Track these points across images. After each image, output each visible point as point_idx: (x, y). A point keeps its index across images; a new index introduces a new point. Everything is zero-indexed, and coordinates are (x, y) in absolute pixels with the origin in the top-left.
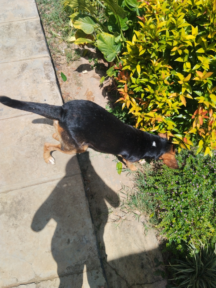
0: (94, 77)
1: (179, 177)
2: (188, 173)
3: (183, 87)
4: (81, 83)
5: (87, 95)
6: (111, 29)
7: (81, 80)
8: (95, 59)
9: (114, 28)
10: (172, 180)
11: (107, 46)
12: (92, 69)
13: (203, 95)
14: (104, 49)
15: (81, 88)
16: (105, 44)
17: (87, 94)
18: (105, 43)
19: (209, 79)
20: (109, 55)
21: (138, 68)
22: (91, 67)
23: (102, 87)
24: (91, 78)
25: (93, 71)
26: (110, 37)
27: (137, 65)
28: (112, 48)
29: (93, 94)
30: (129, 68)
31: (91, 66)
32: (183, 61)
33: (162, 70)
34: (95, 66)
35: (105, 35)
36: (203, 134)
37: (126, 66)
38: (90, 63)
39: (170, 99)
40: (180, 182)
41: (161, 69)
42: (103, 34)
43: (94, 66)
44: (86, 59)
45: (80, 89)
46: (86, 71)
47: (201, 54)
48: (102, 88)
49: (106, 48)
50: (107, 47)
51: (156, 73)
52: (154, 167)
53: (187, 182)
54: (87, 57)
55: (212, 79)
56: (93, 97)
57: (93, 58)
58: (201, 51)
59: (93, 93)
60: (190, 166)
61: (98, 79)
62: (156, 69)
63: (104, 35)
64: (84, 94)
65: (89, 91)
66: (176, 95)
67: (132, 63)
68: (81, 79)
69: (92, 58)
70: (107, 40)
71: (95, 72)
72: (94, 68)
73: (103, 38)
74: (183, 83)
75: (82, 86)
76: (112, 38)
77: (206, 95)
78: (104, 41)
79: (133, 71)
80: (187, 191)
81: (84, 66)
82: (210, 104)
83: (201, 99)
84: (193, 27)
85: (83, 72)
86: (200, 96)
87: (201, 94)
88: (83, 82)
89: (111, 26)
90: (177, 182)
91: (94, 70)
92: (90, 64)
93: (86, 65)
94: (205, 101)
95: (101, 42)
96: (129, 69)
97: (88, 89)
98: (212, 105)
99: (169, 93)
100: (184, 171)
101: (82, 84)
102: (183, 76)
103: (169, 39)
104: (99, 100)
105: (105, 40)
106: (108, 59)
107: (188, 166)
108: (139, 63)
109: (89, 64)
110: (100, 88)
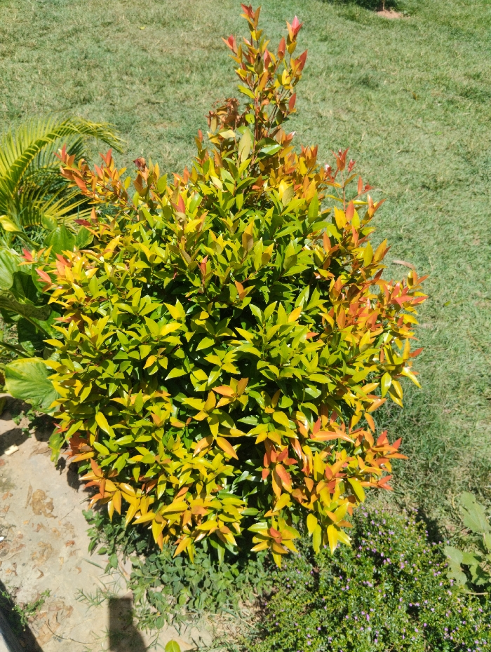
0: (37, 451)
1: (317, 612)
2: (333, 594)
3: (212, 423)
4: (9, 480)
5: (33, 503)
6: (31, 346)
7: (7, 472)
8: (28, 411)
9: (35, 343)
10: (307, 630)
11: (33, 383)
12: (27, 435)
13: (260, 421)
14: (28, 394)
15: (12, 491)
16: (26, 383)
17: (30, 501)
18: (24, 380)
19: (252, 389)
20: (45, 400)
21: (100, 420)
22: (23, 433)
23: (63, 467)
24: (30, 458)
25: (32, 440)
26: (33, 364)
27: (94, 414)
28: (46, 384)
29: (47, 494)
30: (80, 426)
31: (23, 430)
32: (184, 373)
33: (154, 404)
34: (31, 426)
35: (20, 363)
36: (305, 501)
37: (73, 426)
38: (18, 424)
39: (200, 455)
40: (326, 624)
41: (148, 403)
42: (14, 365)
43: (30, 428)
44: (7, 419)
45: (12, 495)
46: (13, 448)
47: (210, 350)
48: (66, 469)
49: (32, 390)
50: (33, 387)
51: (144, 416)
52: (258, 609)
53: (341, 619)
54: (8, 415)
55: (257, 385)
56: (48, 500)
57: (23, 412)
58: (206, 343)
59: (47, 491)
60: (330, 569)
61: (47, 454)
62: (139, 409)
63: (17, 365)
64: (24, 505)
65: (35, 490)
66: (208, 442)
67: (83, 416)
68: (5, 471)
69: (19, 413)
70: (29, 372)
71: (36, 440)
72: (31, 432)
73: (17, 371)
74: (206, 415)
75: (13, 486)
76: (37, 364)
77: (265, 420)
78: (22, 376)
79: (93, 429)
80: (350, 640)
81: (5, 439)
82: (283, 433)
83: (261, 432)
84: (169, 306)
85: (7, 452)
86: (255, 426)
87: (256, 420)
88: (14, 476)
89: (28, 342)
90: (319, 629)
91: (33, 436)
92: (20, 427)
93: (9, 433)
94: (269, 431)
95: (15, 382)
96: (82, 428)
97: (30, 487)
98: (287, 434)
99: (194, 443)
100: (321, 592)
101: (12, 482)
102: (201, 400)
103: (131, 347)
104: (66, 501)
105: (24, 375)
106: (45, 409)
107: (325, 573)
108: (97, 408)
109: (18, 427)
110: (58, 472)
